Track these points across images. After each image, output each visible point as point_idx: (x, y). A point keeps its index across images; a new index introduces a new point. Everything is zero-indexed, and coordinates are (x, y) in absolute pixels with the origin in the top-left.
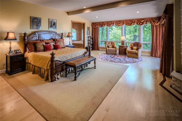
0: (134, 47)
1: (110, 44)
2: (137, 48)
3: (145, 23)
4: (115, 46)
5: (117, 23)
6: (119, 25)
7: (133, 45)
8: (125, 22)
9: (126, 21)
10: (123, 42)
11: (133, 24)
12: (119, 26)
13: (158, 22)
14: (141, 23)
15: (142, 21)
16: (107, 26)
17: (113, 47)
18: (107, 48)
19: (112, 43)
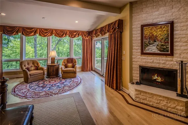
0: (68, 64)
1: (31, 64)
2: (73, 65)
3: (77, 36)
4: (41, 66)
5: (43, 32)
6: (46, 34)
7: (66, 62)
8: (54, 32)
9: (56, 30)
10: (53, 60)
11: (64, 35)
12: (45, 36)
13: (88, 37)
14: (73, 36)
15: (75, 34)
16: (23, 34)
17: (37, 68)
18: (29, 73)
19: (34, 62)
